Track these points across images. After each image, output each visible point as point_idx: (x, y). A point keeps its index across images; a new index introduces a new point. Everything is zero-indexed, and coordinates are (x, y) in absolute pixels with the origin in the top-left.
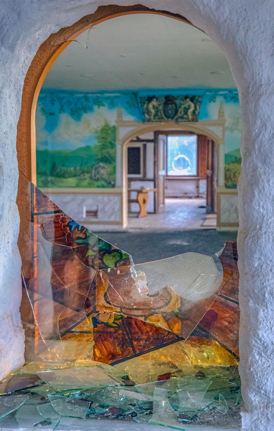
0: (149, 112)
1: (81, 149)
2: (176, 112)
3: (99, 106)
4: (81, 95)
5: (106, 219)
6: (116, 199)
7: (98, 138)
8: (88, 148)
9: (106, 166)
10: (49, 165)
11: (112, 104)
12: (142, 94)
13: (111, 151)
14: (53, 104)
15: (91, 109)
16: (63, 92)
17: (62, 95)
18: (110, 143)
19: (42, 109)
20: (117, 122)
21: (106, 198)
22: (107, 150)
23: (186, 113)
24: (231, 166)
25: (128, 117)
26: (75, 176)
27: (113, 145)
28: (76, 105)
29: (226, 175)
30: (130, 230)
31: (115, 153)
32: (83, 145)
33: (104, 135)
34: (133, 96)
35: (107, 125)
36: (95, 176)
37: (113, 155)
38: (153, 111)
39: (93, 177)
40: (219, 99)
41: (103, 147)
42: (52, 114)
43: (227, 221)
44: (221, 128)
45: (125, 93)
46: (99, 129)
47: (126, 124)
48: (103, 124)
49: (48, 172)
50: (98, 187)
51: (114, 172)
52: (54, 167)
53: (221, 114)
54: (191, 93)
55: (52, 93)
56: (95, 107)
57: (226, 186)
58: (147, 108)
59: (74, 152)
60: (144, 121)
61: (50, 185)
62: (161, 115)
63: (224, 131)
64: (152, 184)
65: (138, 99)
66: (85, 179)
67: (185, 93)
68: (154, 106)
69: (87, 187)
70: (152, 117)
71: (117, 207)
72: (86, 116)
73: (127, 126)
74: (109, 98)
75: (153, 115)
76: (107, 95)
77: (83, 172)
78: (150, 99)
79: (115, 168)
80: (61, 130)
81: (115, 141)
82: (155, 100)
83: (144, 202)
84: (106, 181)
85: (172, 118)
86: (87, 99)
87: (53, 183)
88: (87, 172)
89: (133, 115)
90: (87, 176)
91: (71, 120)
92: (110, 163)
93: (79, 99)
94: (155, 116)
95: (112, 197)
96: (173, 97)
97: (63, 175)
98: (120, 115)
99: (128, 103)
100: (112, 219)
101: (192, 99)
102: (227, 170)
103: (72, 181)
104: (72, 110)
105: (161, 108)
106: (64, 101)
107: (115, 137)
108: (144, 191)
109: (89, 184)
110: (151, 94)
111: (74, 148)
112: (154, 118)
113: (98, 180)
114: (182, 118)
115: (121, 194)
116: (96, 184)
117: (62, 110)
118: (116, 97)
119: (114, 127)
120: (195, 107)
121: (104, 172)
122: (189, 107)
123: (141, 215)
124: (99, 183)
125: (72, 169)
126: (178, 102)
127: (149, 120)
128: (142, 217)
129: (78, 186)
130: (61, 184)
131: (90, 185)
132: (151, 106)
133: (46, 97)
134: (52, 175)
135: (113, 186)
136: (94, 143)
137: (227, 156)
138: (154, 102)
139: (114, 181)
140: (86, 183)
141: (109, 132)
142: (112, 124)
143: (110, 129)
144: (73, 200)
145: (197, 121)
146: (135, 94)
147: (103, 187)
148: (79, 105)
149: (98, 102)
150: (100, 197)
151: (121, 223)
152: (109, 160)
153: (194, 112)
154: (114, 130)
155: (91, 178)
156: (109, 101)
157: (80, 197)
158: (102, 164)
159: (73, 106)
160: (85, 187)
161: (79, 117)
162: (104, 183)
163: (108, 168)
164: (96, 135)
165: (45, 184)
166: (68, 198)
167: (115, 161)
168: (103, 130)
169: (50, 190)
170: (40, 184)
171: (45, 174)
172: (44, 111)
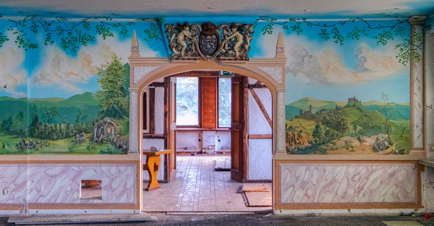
1: (77, 97)
2: (218, 47)
3: (104, 36)
4: (78, 20)
5: (113, 200)
6: (130, 170)
7: (102, 81)
8: (87, 95)
9: (114, 121)
10: (28, 121)
11: (124, 33)
13: (123, 101)
14: (36, 32)
15: (92, 40)
16: (53, 14)
17: (49, 19)
18: (122, 88)
19: (18, 38)
20: (131, 58)
21: (114, 169)
22: (117, 99)
23: (232, 48)
24: (295, 123)
26: (67, 136)
27: (124, 92)
28: (69, 34)
29: (287, 135)
31: (128, 103)
33: (111, 78)
34: (155, 23)
35: (116, 63)
36: (98, 137)
37: (124, 107)
39: (95, 139)
41: (111, 94)
42: (33, 46)
43: (290, 201)
44: (279, 70)
46: (104, 69)
47: (145, 62)
48: (111, 61)
49: (26, 130)
50: (102, 152)
51: (127, 130)
52: (35, 121)
53: (279, 50)
54: (239, 21)
55: (34, 16)
57: (288, 151)
60: (171, 58)
61: (28, 150)
62: (196, 49)
63: (284, 74)
65: (163, 27)
66: (81, 142)
67: (230, 20)
69: (85, 153)
71: (131, 182)
73: (144, 65)
74: (119, 24)
76: (115, 20)
77: (80, 132)
78: (180, 27)
79: (128, 124)
81: (128, 86)
83: (156, 168)
84: (113, 143)
85: (212, 55)
86: (86, 25)
87: (33, 146)
88: (86, 131)
90: (85, 136)
92: (120, 118)
93: (74, 25)
95: (122, 168)
96: (213, 25)
98: (135, 49)
100: (123, 200)
101: (241, 29)
102: (289, 129)
103: (62, 144)
104: (64, 41)
105: (196, 39)
106: (53, 27)
107: (128, 81)
108: (157, 153)
109: (88, 148)
110: (182, 20)
113: (102, 142)
114: (226, 54)
115: (138, 162)
116: (99, 148)
117: (48, 39)
118: (130, 24)
119: (127, 66)
120: (245, 39)
123: (152, 186)
124: (104, 148)
125: (63, 126)
126: (219, 32)
129: (71, 151)
130: (46, 149)
131: (89, 151)
133: (24, 21)
134: (32, 136)
135: (125, 152)
137: (288, 108)
139: (127, 144)
140: (84, 147)
141: (120, 72)
143: (120, 68)
144: (63, 172)
145: (247, 60)
146: (158, 20)
147: (110, 152)
148: (75, 35)
149: (102, 29)
150: (105, 168)
151: (136, 206)
152: (120, 113)
153: (242, 47)
154: (127, 70)
155: (92, 139)
156: (120, 28)
157: (75, 168)
158: (108, 120)
159: (66, 34)
160: (81, 153)
161: (74, 52)
162: (111, 147)
163: (119, 125)
164: (100, 77)
165: (22, 149)
166: (57, 169)
167: (128, 116)
168: (110, 69)
169: (29, 158)
170: (14, 149)
171: (21, 133)
172: (22, 41)
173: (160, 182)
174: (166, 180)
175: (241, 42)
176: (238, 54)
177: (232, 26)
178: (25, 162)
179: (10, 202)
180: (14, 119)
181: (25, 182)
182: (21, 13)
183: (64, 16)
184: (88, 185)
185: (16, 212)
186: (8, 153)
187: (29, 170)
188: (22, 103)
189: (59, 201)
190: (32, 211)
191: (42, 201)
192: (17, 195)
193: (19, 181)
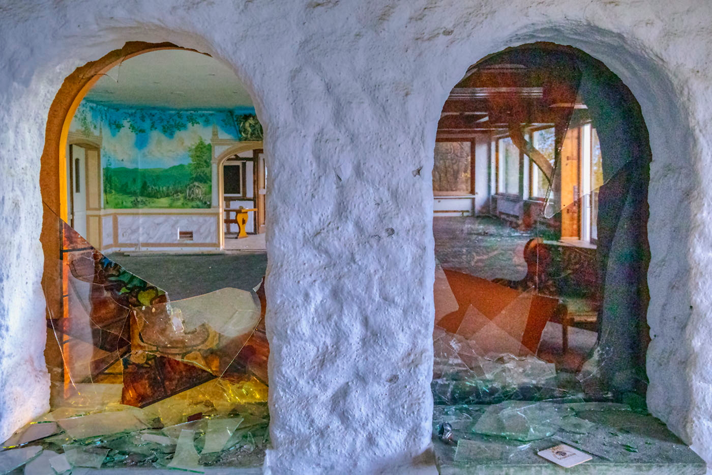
0: (245, 131)
1: (174, 167)
3: (193, 124)
4: (173, 112)
5: (203, 241)
6: (212, 219)
7: (192, 156)
8: (182, 166)
9: (201, 185)
10: (139, 184)
11: (207, 122)
12: (237, 113)
13: (207, 170)
14: (144, 121)
15: (184, 126)
16: (154, 108)
17: (153, 112)
18: (206, 162)
19: (131, 125)
20: (212, 140)
21: (201, 219)
22: (203, 169)
25: (224, 136)
26: (168, 195)
27: (208, 165)
28: (168, 122)
30: (227, 252)
31: (211, 172)
32: (176, 164)
33: (198, 154)
34: (229, 114)
35: (202, 143)
36: (190, 196)
37: (208, 175)
38: (250, 130)
39: (188, 197)
41: (198, 166)
42: (142, 131)
45: (221, 111)
46: (194, 147)
47: (222, 143)
48: (198, 142)
49: (138, 191)
50: (193, 207)
51: (210, 192)
52: (144, 186)
55: (142, 109)
56: (189, 125)
58: (244, 126)
59: (167, 171)
60: (240, 140)
61: (140, 206)
62: (258, 133)
64: (252, 203)
65: (234, 116)
66: (179, 199)
68: (250, 124)
69: (181, 208)
70: (249, 136)
71: (213, 228)
72: (179, 134)
73: (223, 144)
74: (204, 115)
75: (250, 133)
76: (200, 112)
77: (177, 192)
78: (246, 117)
79: (211, 186)
80: (152, 147)
81: (211, 159)
82: (252, 118)
83: (244, 222)
84: (200, 200)
86: (180, 116)
87: (144, 203)
88: (181, 192)
89: (230, 133)
90: (181, 195)
91: (163, 137)
92: (205, 182)
93: (171, 116)
94: (252, 134)
95: (207, 218)
97: (155, 195)
98: (215, 134)
99: (224, 121)
100: (208, 241)
103: (164, 201)
104: (164, 127)
105: (258, 126)
106: (156, 118)
107: (211, 156)
108: (243, 211)
109: (183, 204)
110: (247, 112)
111: (167, 166)
112: (251, 137)
113: (192, 200)
115: (217, 214)
116: (191, 204)
117: (153, 127)
118: (211, 115)
119: (209, 145)
121: (199, 190)
123: (240, 235)
124: (194, 204)
125: (164, 188)
127: (246, 139)
128: (241, 238)
129: (171, 206)
130: (153, 205)
131: (183, 206)
132: (247, 125)
133: (135, 113)
134: (142, 195)
135: (209, 206)
136: (188, 161)
138: (251, 121)
139: (210, 201)
140: (179, 203)
141: (204, 150)
142: (207, 142)
143: (205, 147)
144: (166, 221)
146: (231, 112)
147: (198, 207)
148: (172, 123)
149: (192, 120)
150: (195, 218)
151: (218, 245)
152: (205, 179)
154: (210, 148)
155: (185, 198)
156: (204, 118)
157: (173, 218)
158: (196, 184)
159: (165, 123)
160: (178, 207)
161: (171, 135)
162: (199, 203)
163: (203, 188)
164: (191, 153)
165: (135, 205)
166: (161, 219)
167: (211, 181)
168: (197, 148)
169: (140, 211)
170: (130, 204)
171: (134, 194)
172: (133, 128)
173: (249, 233)
178: (137, 214)
179: (128, 242)
180: (129, 183)
181: (138, 228)
182: (131, 108)
183: (163, 110)
184: (187, 234)
185: (133, 249)
186: (126, 207)
187: (141, 220)
188: (135, 171)
189: (163, 241)
190: (144, 249)
191: (151, 241)
192: (133, 237)
193: (134, 227)
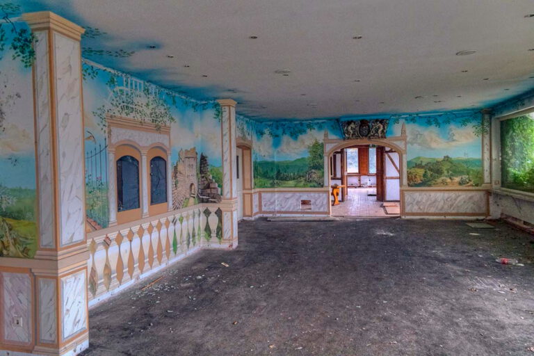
0: (348, 133)
1: (299, 160)
2: (369, 132)
3: (311, 129)
4: (298, 122)
5: (317, 210)
6: (324, 195)
7: (310, 152)
8: (303, 159)
9: (316, 171)
10: (275, 172)
11: (320, 128)
12: (343, 120)
13: (320, 161)
14: (278, 129)
15: (305, 131)
16: (285, 120)
17: (284, 123)
18: (320, 155)
20: (324, 140)
21: (317, 195)
22: (317, 160)
23: (377, 132)
24: (413, 170)
25: (332, 136)
26: (294, 179)
27: (321, 157)
28: (294, 129)
29: (408, 177)
30: (337, 219)
31: (323, 162)
32: (300, 157)
33: (314, 150)
34: (336, 121)
35: (317, 143)
36: (309, 179)
37: (321, 164)
38: (351, 131)
40: (402, 121)
41: (314, 158)
42: (277, 136)
43: (410, 212)
44: (404, 142)
45: (330, 120)
46: (311, 146)
47: (332, 141)
48: (314, 142)
49: (275, 177)
50: (311, 187)
51: (323, 176)
52: (279, 172)
53: (403, 132)
54: (381, 118)
55: (277, 121)
56: (308, 130)
57: (409, 185)
58: (347, 130)
59: (292, 162)
60: (344, 139)
61: (276, 186)
62: (357, 134)
63: (406, 144)
65: (340, 123)
66: (301, 181)
67: (375, 118)
68: (352, 128)
69: (302, 187)
71: (325, 202)
72: (301, 137)
73: (331, 143)
74: (318, 123)
75: (351, 134)
76: (316, 121)
77: (300, 177)
78: (349, 123)
79: (323, 172)
80: (284, 146)
81: (323, 154)
82: (353, 123)
84: (317, 182)
85: (366, 136)
86: (302, 124)
87: (278, 184)
88: (303, 177)
89: (336, 135)
90: (302, 179)
91: (291, 140)
92: (320, 169)
93: (296, 125)
94: (353, 135)
95: (321, 194)
96: (366, 121)
97: (285, 179)
98: (326, 135)
99: (332, 126)
100: (322, 210)
101: (381, 122)
102: (409, 173)
103: (292, 183)
104: (291, 133)
105: (357, 129)
106: (286, 127)
107: (323, 151)
108: (336, 187)
109: (304, 184)
110: (350, 119)
111: (293, 160)
112: (352, 137)
113: (311, 182)
114: (373, 135)
115: (328, 191)
116: (309, 185)
117: (284, 133)
118: (323, 123)
119: (322, 144)
120: (384, 127)
121: (315, 175)
122: (379, 128)
123: (335, 203)
124: (312, 184)
125: (292, 174)
126: (370, 124)
127: (348, 138)
128: (336, 205)
129: (295, 186)
130: (284, 185)
131: (305, 186)
132: (350, 128)
133: (273, 124)
134: (277, 179)
135: (322, 186)
136: (307, 155)
137: (409, 163)
138: (353, 125)
139: (323, 182)
140: (302, 184)
141: (319, 147)
142: (321, 141)
143: (319, 145)
144: (292, 197)
145: (385, 138)
146: (338, 120)
147: (315, 187)
148: (296, 129)
149: (310, 126)
150: (312, 194)
151: (329, 213)
152: (319, 167)
153: (383, 131)
154: (322, 146)
155: (306, 180)
156: (318, 125)
157: (298, 194)
158: (313, 171)
159: (292, 129)
160: (300, 187)
161: (296, 138)
162: (316, 184)
163: (318, 173)
164: (309, 150)
165: (273, 185)
166: (289, 195)
167: (323, 168)
168: (314, 146)
169: (276, 189)
170: (269, 185)
171: (272, 178)
172: (271, 134)
173: (340, 201)
174: (343, 200)
175: (382, 129)
176: (380, 135)
177: (377, 121)
178: (275, 192)
179: (268, 210)
180: (269, 171)
181: (274, 202)
182: (270, 121)
183: (291, 121)
184: (304, 203)
185: (271, 215)
186: (266, 187)
187: (277, 195)
188: (273, 163)
189: (291, 210)
190: (278, 215)
191: (283, 210)
192: (271, 207)
193: (272, 201)
